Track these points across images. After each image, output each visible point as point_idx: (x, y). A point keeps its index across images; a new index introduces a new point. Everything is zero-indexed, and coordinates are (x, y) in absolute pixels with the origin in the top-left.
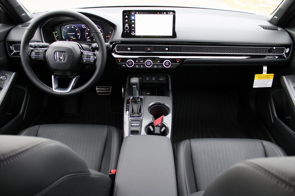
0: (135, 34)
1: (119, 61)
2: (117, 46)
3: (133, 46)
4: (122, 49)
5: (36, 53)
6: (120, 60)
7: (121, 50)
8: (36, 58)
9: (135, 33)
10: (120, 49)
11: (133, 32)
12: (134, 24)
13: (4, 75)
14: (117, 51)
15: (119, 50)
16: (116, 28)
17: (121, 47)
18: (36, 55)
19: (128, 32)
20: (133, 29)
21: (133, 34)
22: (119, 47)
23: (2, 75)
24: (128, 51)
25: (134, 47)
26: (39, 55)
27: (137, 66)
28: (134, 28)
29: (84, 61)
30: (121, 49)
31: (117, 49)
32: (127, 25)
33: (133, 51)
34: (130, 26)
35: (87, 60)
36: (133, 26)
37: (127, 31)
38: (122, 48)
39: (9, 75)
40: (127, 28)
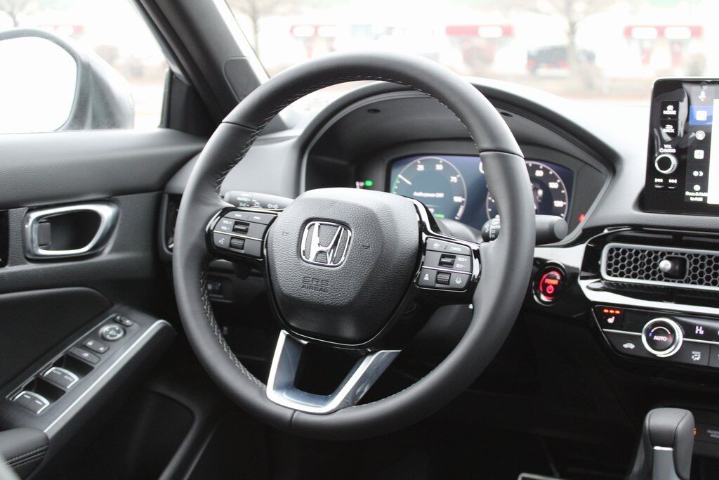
0: (705, 198)
1: (611, 320)
2: (611, 251)
3: (690, 256)
4: (635, 268)
5: (236, 223)
6: (614, 315)
7: (629, 271)
8: (231, 245)
9: (704, 189)
10: (623, 267)
11: (697, 187)
12: (705, 145)
13: (120, 322)
14: (609, 273)
15: (616, 270)
16: (618, 168)
17: (630, 256)
18: (235, 230)
19: (672, 184)
20: (696, 173)
21: (695, 195)
22: (617, 255)
23: (114, 321)
24: (660, 279)
25: (696, 262)
26: (245, 232)
27: (696, 357)
28: (704, 165)
29: (426, 278)
30: (630, 264)
31: (609, 266)
32: (668, 151)
33: (687, 281)
34: (683, 152)
35: (439, 272)
36: (699, 154)
37: (666, 177)
38: (636, 261)
39: (136, 326)
40: (665, 163)
